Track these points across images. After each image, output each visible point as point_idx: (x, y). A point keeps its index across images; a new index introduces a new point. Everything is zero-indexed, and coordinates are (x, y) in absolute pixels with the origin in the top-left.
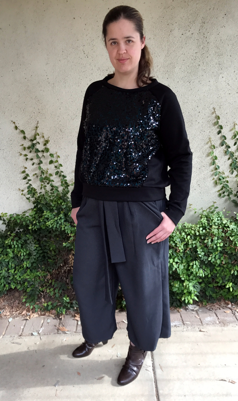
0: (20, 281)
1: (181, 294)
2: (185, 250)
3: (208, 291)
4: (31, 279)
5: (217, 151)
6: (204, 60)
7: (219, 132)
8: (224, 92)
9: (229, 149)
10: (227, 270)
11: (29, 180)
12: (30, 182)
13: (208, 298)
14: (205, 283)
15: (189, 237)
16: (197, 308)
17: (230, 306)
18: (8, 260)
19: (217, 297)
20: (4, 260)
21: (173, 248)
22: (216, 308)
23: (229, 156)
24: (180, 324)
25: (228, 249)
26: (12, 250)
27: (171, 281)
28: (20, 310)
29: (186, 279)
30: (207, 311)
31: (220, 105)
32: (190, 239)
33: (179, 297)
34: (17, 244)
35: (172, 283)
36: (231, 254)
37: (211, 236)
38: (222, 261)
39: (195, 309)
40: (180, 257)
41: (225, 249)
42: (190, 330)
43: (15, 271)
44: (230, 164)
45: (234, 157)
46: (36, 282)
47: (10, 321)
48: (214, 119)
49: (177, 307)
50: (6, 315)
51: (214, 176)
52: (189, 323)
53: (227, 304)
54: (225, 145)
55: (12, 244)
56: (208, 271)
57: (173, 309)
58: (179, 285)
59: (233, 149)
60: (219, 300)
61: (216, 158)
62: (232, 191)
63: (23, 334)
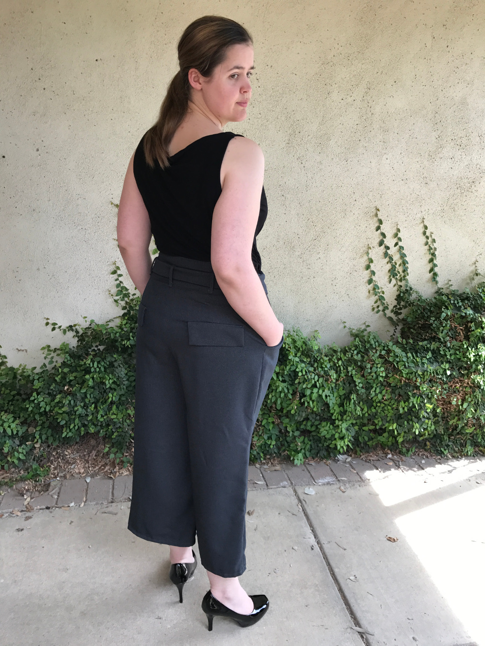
0: (101, 422)
1: (329, 440)
2: (337, 380)
3: (362, 436)
4: (118, 419)
5: (374, 252)
6: (366, 135)
7: (378, 228)
8: (387, 178)
9: (388, 251)
10: (389, 407)
11: (120, 275)
12: (121, 279)
13: (362, 445)
14: (358, 426)
15: (340, 363)
16: (349, 459)
17: (390, 456)
18: (84, 391)
19: (373, 444)
20: (80, 391)
21: (323, 376)
22: (374, 459)
23: (387, 259)
24: (333, 481)
25: (391, 380)
26: (91, 375)
27: (317, 423)
28: (100, 466)
29: (338, 419)
30: (364, 463)
31: (380, 193)
32: (342, 365)
33: (327, 444)
34: (98, 367)
35: (319, 424)
36: (395, 386)
37: (369, 363)
38: (384, 396)
39: (347, 461)
40: (331, 389)
41: (388, 381)
42: (349, 488)
43: (96, 407)
44: (388, 270)
45: (393, 262)
46: (125, 423)
47: (88, 481)
48: (372, 211)
49: (323, 459)
50: (80, 473)
51: (367, 285)
52: (346, 479)
53: (386, 454)
54: (383, 246)
55: (91, 366)
56: (365, 409)
57: (318, 460)
58: (329, 427)
59: (393, 251)
60: (375, 448)
61: (371, 261)
62: (388, 305)
63: (116, 500)
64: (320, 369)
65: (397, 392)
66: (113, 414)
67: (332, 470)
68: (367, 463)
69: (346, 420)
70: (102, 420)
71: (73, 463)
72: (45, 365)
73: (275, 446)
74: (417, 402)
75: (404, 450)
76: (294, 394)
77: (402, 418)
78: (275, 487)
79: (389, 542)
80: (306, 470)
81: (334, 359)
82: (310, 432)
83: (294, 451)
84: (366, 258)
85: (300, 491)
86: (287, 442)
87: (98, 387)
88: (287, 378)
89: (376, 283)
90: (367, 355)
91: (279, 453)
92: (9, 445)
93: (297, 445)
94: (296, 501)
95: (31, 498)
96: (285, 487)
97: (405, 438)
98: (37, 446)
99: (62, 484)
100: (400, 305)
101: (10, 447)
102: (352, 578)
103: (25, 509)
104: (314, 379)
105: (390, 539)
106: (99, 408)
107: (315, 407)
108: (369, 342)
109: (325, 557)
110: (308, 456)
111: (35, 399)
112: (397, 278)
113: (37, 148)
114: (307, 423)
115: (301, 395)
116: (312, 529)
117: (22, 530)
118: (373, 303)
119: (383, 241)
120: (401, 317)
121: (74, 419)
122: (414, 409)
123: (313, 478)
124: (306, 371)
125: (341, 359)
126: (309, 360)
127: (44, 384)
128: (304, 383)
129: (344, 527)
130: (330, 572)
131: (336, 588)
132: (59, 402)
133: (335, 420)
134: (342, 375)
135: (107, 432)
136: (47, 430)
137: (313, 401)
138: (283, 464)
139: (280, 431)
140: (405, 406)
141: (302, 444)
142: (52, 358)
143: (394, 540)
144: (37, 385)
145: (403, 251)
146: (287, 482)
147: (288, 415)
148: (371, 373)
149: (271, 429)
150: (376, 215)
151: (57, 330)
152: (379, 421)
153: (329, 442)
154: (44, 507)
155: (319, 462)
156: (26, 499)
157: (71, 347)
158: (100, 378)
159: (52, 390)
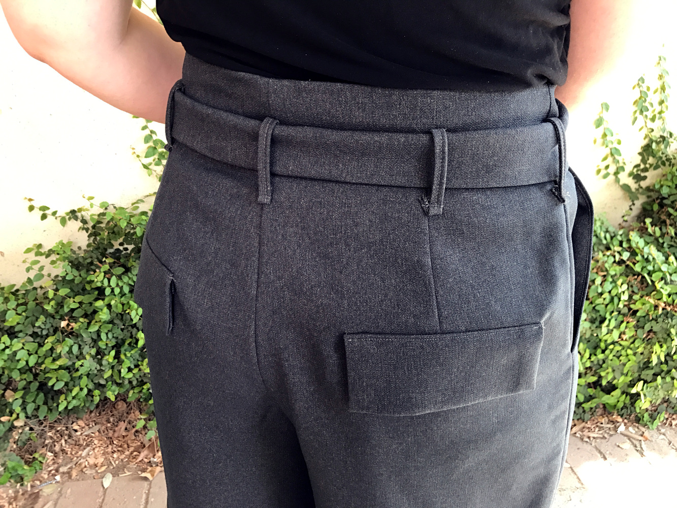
17: (622, 428)
18: (96, 328)
20: (87, 329)
22: (596, 435)
25: (638, 306)
26: (107, 300)
30: (580, 443)
34: (118, 285)
38: (623, 332)
41: (633, 306)
47: (106, 486)
50: (96, 465)
55: (106, 283)
62: (624, 163)
65: (647, 326)
68: (585, 444)
71: (88, 445)
72: (30, 281)
87: (121, 321)
89: (609, 126)
98: (19, 423)
99: (60, 492)
100: (645, 163)
106: (122, 357)
112: (647, 116)
118: (599, 161)
127: (26, 318)
132: (52, 350)
142: (42, 268)
151: (50, 218)
157: (75, 249)
158: (123, 305)
159: (39, 327)
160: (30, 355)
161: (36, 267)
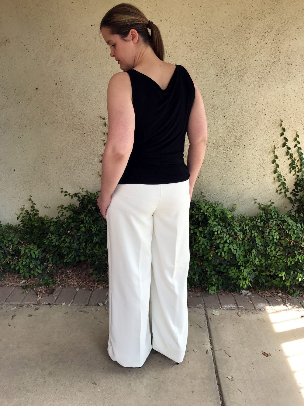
2: (243, 239)
3: (261, 279)
6: (275, 68)
13: (261, 285)
14: (258, 271)
16: (250, 294)
17: (280, 294)
19: (269, 285)
20: (77, 233)
21: (233, 236)
22: (267, 295)
23: (289, 156)
24: (234, 308)
25: (283, 242)
26: (84, 224)
27: (228, 267)
28: (87, 281)
29: (242, 265)
30: (260, 297)
31: (284, 109)
32: (248, 229)
33: (234, 282)
34: (89, 220)
35: (229, 268)
36: (286, 246)
37: (268, 228)
38: (277, 252)
39: (248, 295)
40: (238, 245)
41: (281, 242)
42: (244, 314)
43: (86, 245)
44: (289, 164)
45: (293, 158)
46: (103, 256)
47: (77, 290)
48: (278, 122)
49: (231, 292)
50: (74, 285)
51: (273, 174)
52: (243, 307)
53: (278, 292)
54: (286, 147)
55: (85, 219)
56: (263, 261)
57: (228, 292)
58: (236, 271)
59: (293, 151)
60: (270, 288)
61: (276, 157)
62: (288, 188)
63: (90, 304)
64: (231, 231)
65: (287, 250)
66: (96, 250)
67: (235, 300)
68: (262, 298)
69: (248, 267)
70: (89, 253)
71: (71, 278)
72: (58, 217)
73: (198, 280)
74: (301, 259)
75: (292, 291)
76: (211, 246)
77: (290, 269)
78: (193, 307)
79: (264, 356)
80: (217, 298)
81: (243, 225)
82: (222, 273)
83: (211, 285)
84: (272, 155)
85: (209, 312)
86: (207, 278)
87: (88, 232)
88: (207, 236)
89: (280, 173)
90: (268, 224)
91: (200, 284)
92: (33, 263)
93: (212, 281)
94: (205, 318)
95: (42, 297)
96: (200, 308)
97: (292, 283)
98: (50, 265)
99: (61, 291)
100: (297, 189)
101: (34, 265)
102: (230, 377)
103: (37, 303)
104: (226, 237)
105: (264, 354)
106: (88, 246)
107: (226, 257)
108: (271, 214)
109: (214, 360)
110: (220, 289)
111: (50, 237)
112: (295, 170)
113: (56, 83)
114: (221, 266)
115: (217, 247)
116: (210, 339)
117: (31, 316)
118: (277, 187)
119: (286, 144)
120: (298, 197)
121: (72, 251)
122: (299, 264)
123: (221, 304)
124: (220, 232)
125: (248, 225)
126: (224, 224)
127: (57, 229)
128: (219, 239)
129: (233, 341)
130: (215, 371)
131: (217, 383)
132: (64, 240)
133: (240, 266)
134: (248, 236)
135: (92, 261)
136: (57, 257)
137: (225, 252)
138: (203, 293)
139: (203, 270)
140: (292, 261)
141: (217, 280)
142: (63, 213)
143: (268, 355)
144: (52, 228)
145: (301, 151)
146: (202, 305)
147: (207, 260)
148: (269, 235)
149: (195, 268)
150: (281, 125)
151: (68, 196)
152: (273, 270)
153: (236, 281)
154: (47, 303)
155: (228, 294)
156: (39, 297)
157: (75, 207)
158: (90, 227)
159: (61, 232)
160: (57, 241)
161: (61, 212)
